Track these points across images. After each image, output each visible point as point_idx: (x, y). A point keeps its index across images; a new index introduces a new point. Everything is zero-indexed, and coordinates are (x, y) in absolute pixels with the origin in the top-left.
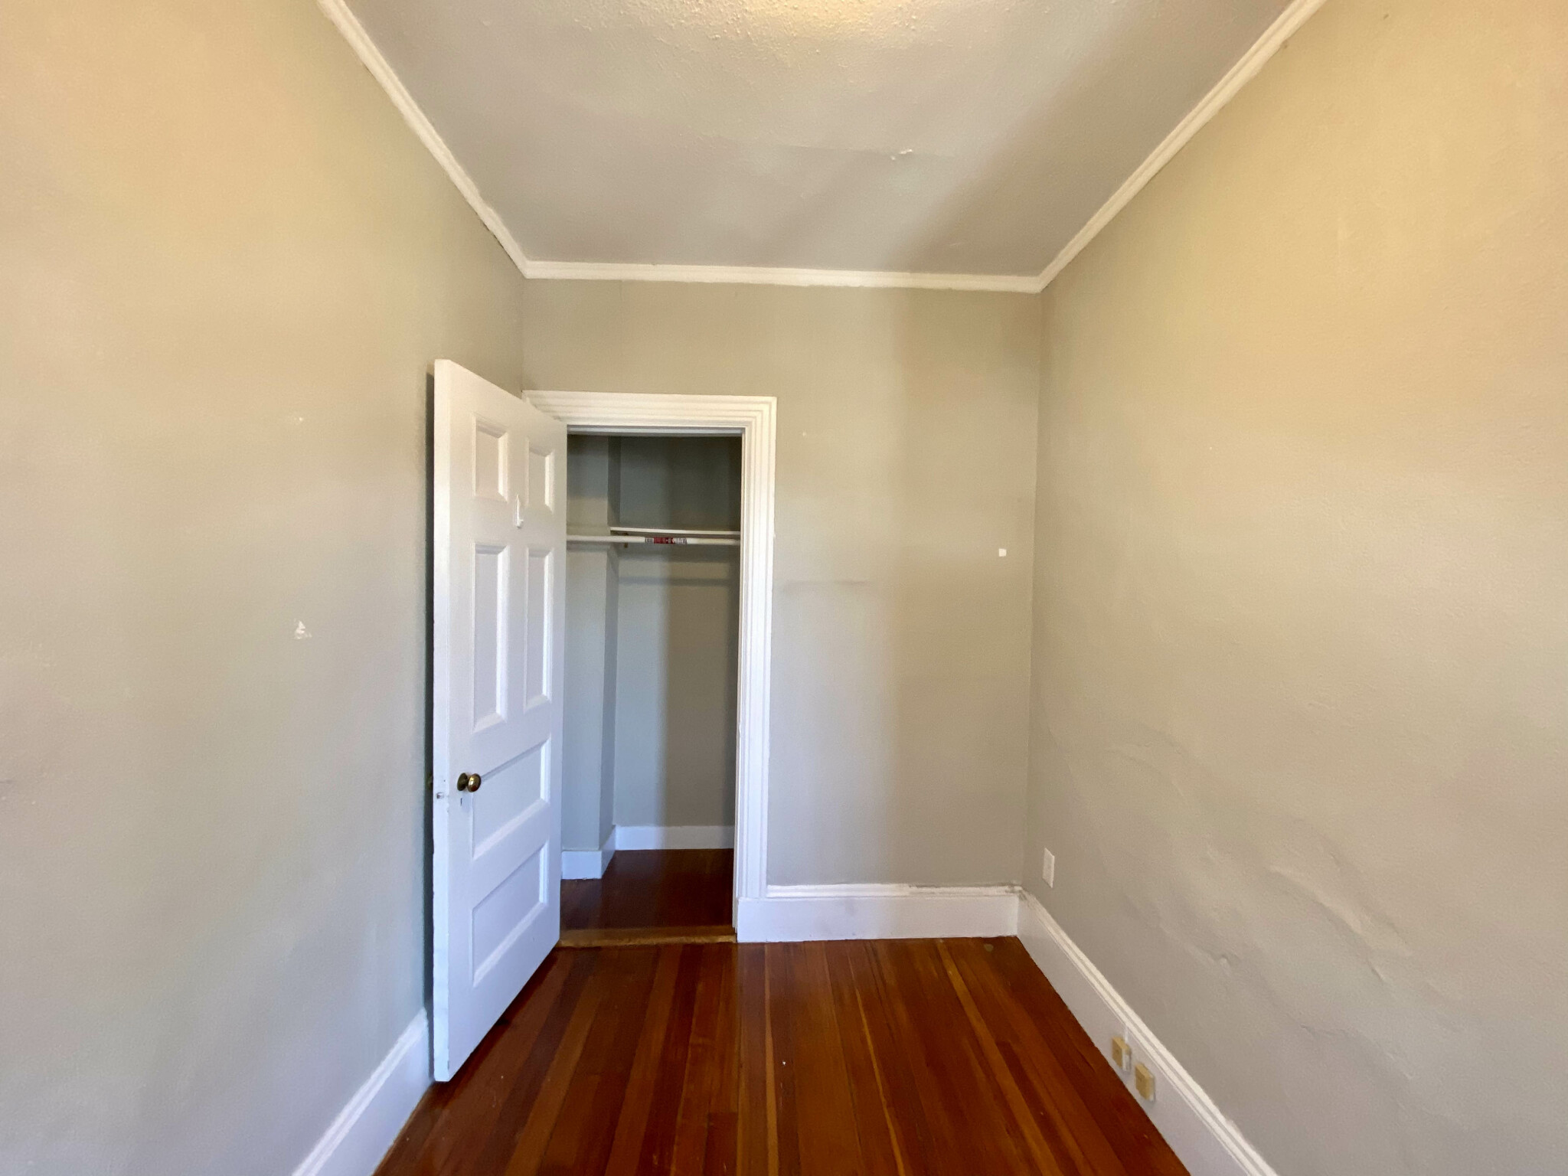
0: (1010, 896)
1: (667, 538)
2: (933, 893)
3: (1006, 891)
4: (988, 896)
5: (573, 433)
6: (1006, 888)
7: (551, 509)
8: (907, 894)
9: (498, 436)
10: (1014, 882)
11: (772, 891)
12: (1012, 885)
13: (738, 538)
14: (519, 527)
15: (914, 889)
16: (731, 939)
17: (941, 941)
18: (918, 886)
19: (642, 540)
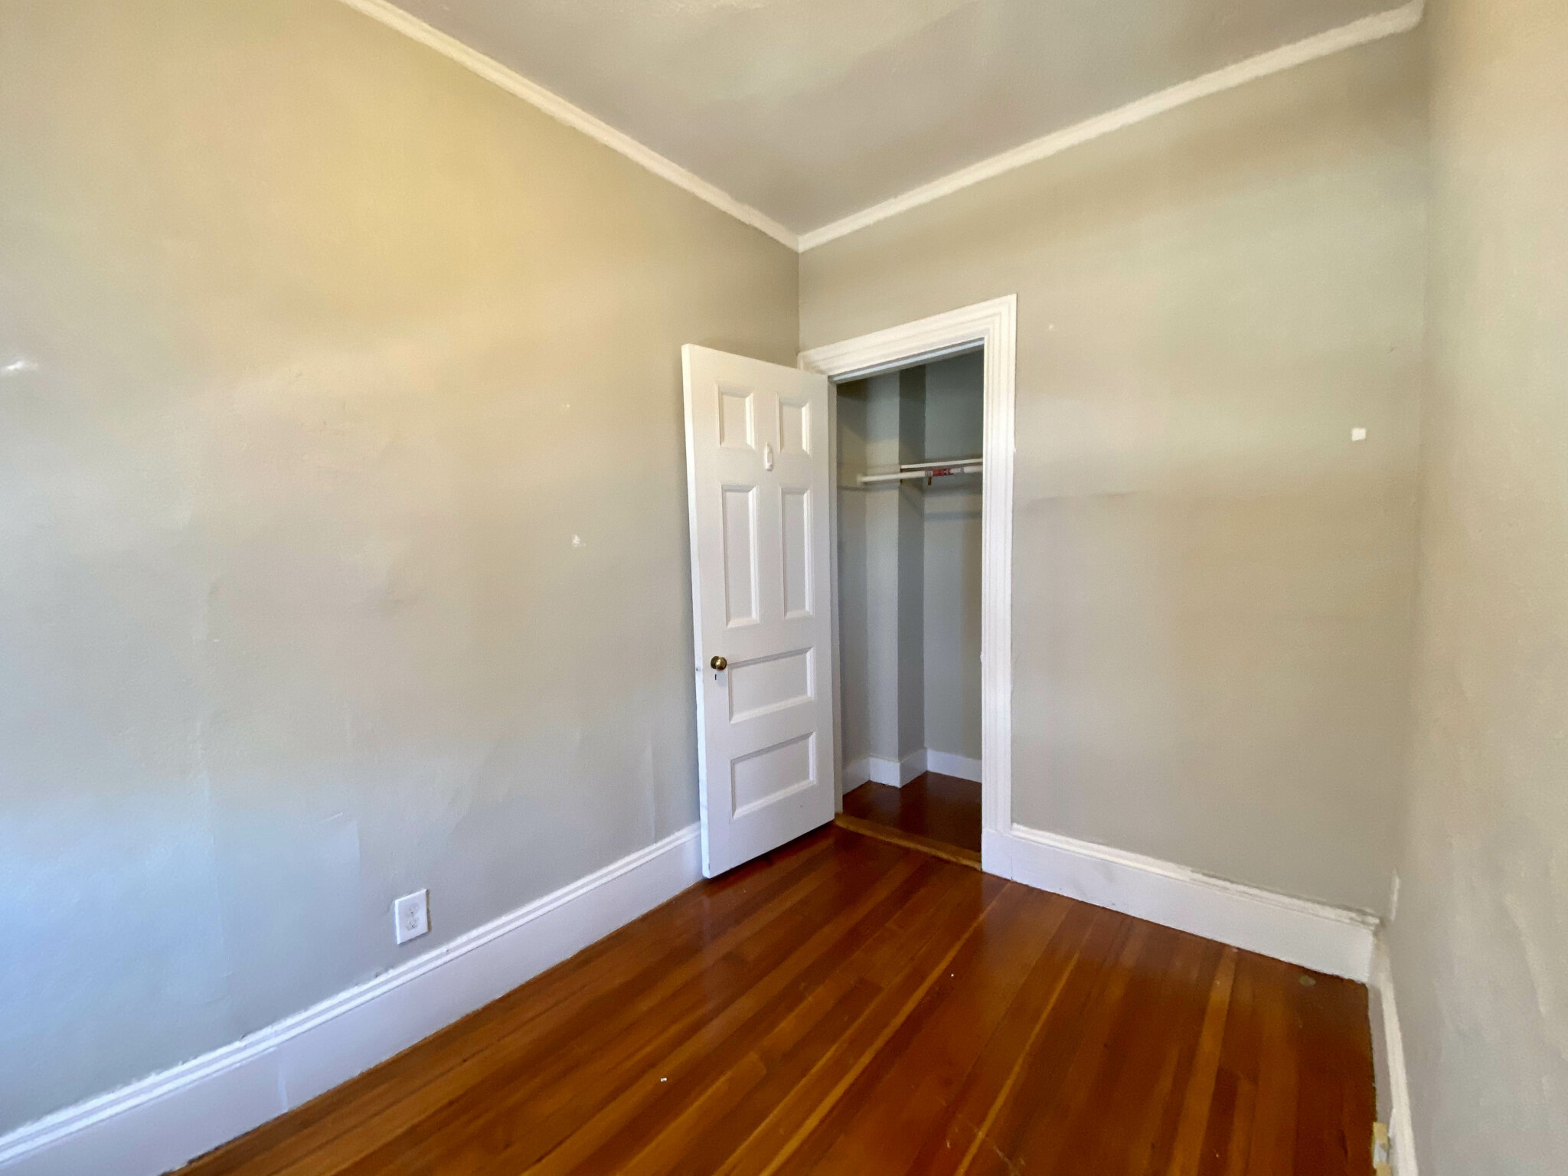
0: (1357, 926)
1: (945, 470)
2: (1227, 889)
3: (1351, 919)
4: (1317, 916)
5: (840, 382)
6: (1353, 915)
7: (808, 453)
8: (1187, 880)
9: (744, 396)
10: (1368, 910)
11: (1019, 830)
12: (1363, 913)
13: (981, 464)
14: (768, 470)
15: (1199, 876)
16: (976, 866)
17: (1235, 950)
18: (1204, 874)
19: (921, 474)
